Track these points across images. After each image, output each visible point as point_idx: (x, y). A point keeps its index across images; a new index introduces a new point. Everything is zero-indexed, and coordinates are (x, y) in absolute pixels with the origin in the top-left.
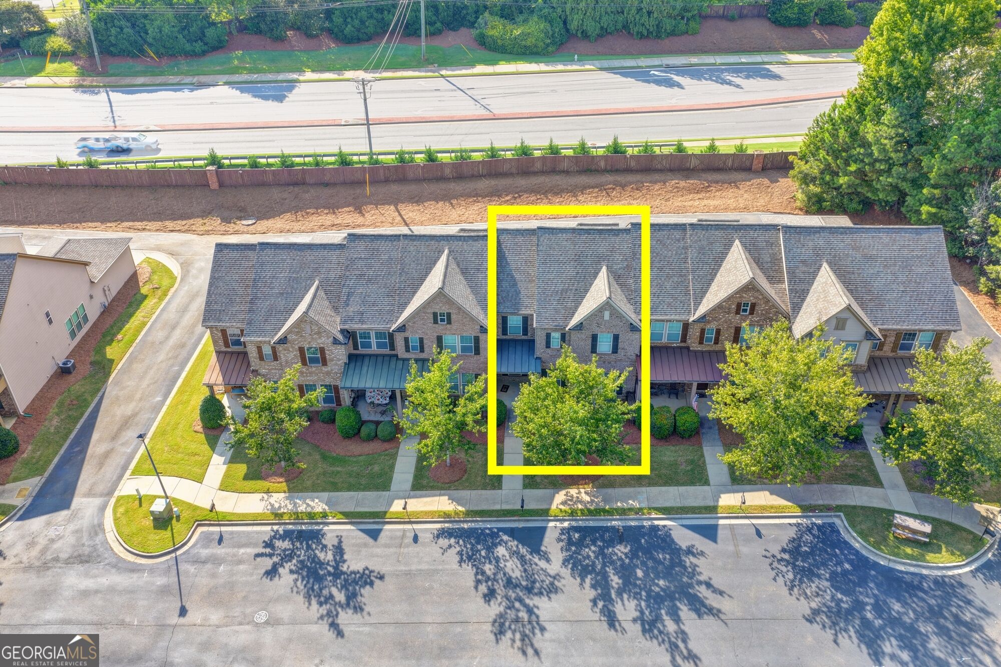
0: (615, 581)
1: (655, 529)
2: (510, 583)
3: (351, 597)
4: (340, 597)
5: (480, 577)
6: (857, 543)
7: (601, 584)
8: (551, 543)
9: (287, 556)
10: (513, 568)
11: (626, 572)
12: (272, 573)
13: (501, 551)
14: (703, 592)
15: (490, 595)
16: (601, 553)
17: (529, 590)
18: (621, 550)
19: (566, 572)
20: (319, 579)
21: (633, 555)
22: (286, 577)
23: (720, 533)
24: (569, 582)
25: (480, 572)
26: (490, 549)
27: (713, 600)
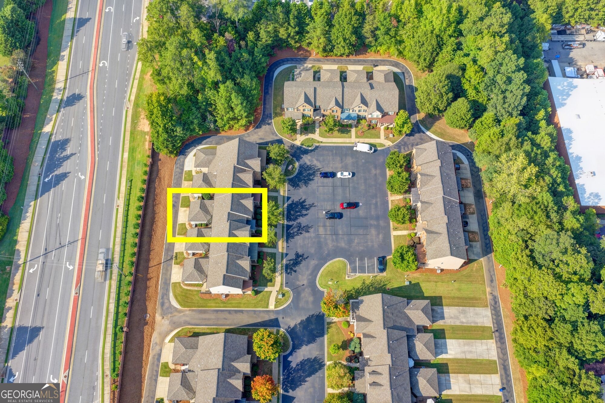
0: (299, 214)
1: (287, 206)
2: (299, 230)
3: (301, 256)
4: (301, 258)
5: (298, 234)
6: (292, 176)
7: (299, 216)
8: (290, 223)
9: (291, 269)
10: (295, 230)
11: (297, 212)
12: (295, 271)
13: (292, 232)
14: (301, 201)
15: (301, 233)
16: (293, 215)
17: (300, 227)
18: (292, 212)
19: (296, 221)
20: (297, 262)
21: (293, 211)
22: (296, 268)
23: (289, 196)
24: (298, 221)
25: (296, 235)
26: (291, 234)
27: (303, 200)
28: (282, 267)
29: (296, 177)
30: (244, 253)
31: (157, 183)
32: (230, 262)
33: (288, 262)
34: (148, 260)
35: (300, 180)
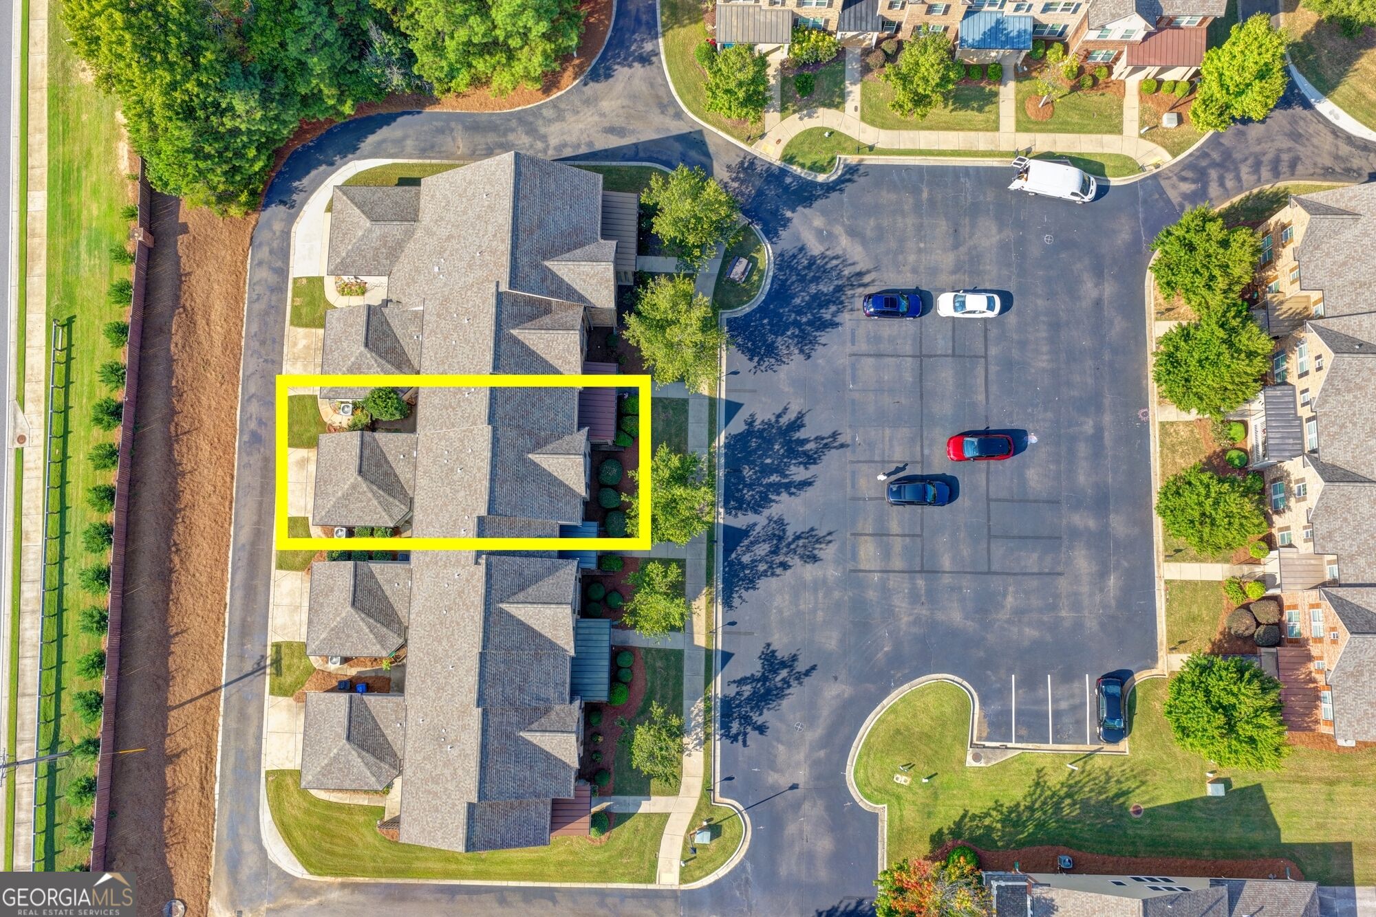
0: (775, 478)
1: (727, 446)
2: (775, 551)
3: (783, 664)
4: (784, 673)
5: (770, 572)
6: (746, 309)
7: (777, 488)
8: (741, 521)
9: (746, 720)
10: (762, 549)
11: (766, 471)
12: (761, 729)
13: (746, 559)
14: (784, 421)
15: (785, 566)
16: (750, 486)
17: (780, 538)
18: (747, 472)
19: (766, 512)
20: (768, 692)
21: (752, 464)
22: (766, 717)
23: (735, 398)
24: (774, 510)
25: (765, 573)
26: (744, 567)
27: (791, 416)
28: (708, 710)
29: (762, 310)
30: (551, 693)
31: (178, 338)
32: (494, 744)
33: (732, 691)
34: (163, 680)
35: (779, 328)
